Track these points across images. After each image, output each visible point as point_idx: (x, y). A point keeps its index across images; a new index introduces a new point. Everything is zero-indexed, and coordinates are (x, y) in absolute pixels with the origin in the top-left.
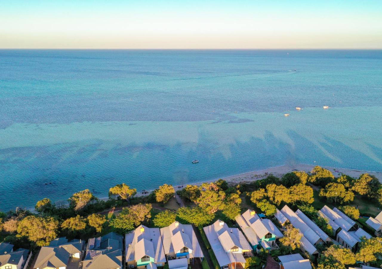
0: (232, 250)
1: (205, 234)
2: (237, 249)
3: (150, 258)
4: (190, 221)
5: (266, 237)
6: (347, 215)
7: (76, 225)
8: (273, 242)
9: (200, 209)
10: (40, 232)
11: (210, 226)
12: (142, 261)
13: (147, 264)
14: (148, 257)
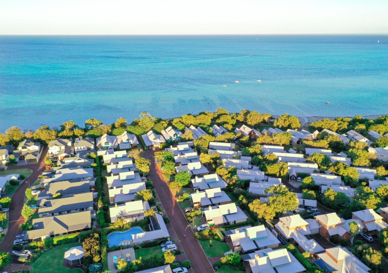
0: (154, 140)
1: (143, 140)
2: (157, 140)
3: (109, 143)
4: (134, 132)
5: (174, 136)
6: (225, 128)
7: (67, 133)
8: (179, 139)
9: (139, 126)
10: (48, 135)
11: (145, 135)
12: (105, 145)
13: (108, 146)
14: (108, 143)
